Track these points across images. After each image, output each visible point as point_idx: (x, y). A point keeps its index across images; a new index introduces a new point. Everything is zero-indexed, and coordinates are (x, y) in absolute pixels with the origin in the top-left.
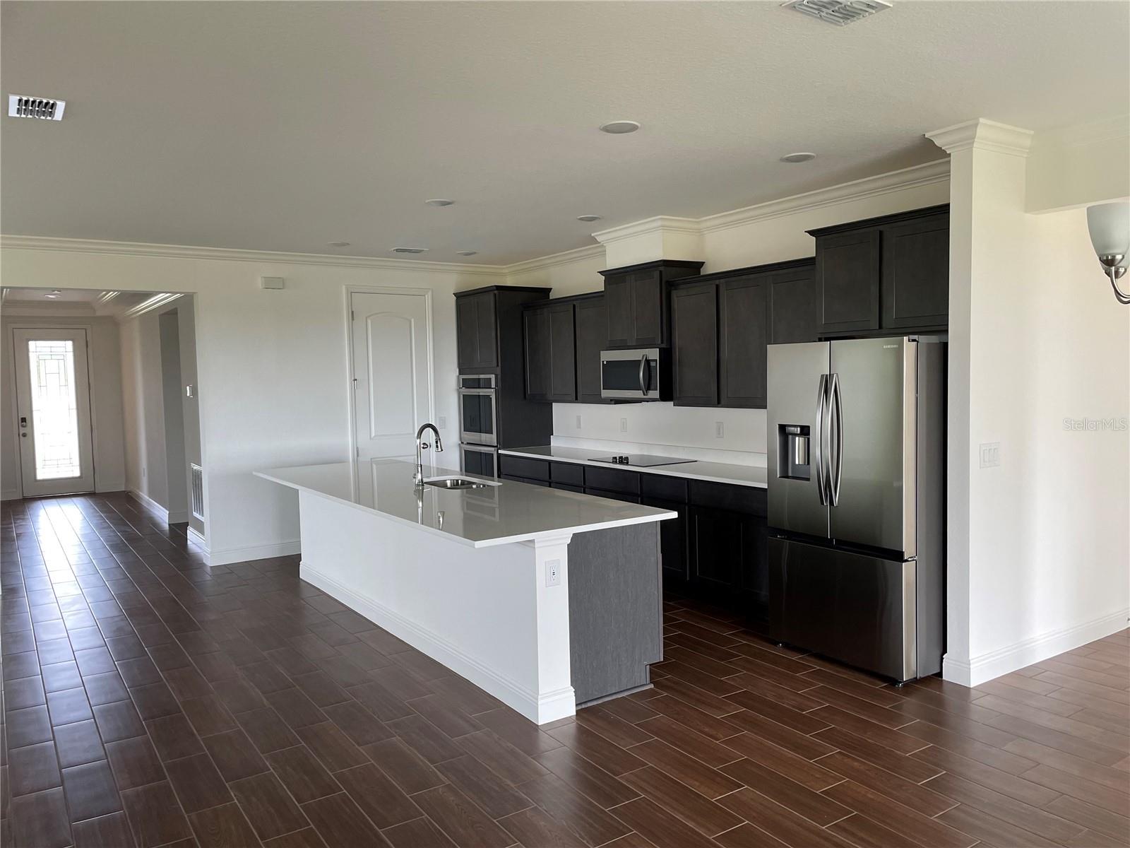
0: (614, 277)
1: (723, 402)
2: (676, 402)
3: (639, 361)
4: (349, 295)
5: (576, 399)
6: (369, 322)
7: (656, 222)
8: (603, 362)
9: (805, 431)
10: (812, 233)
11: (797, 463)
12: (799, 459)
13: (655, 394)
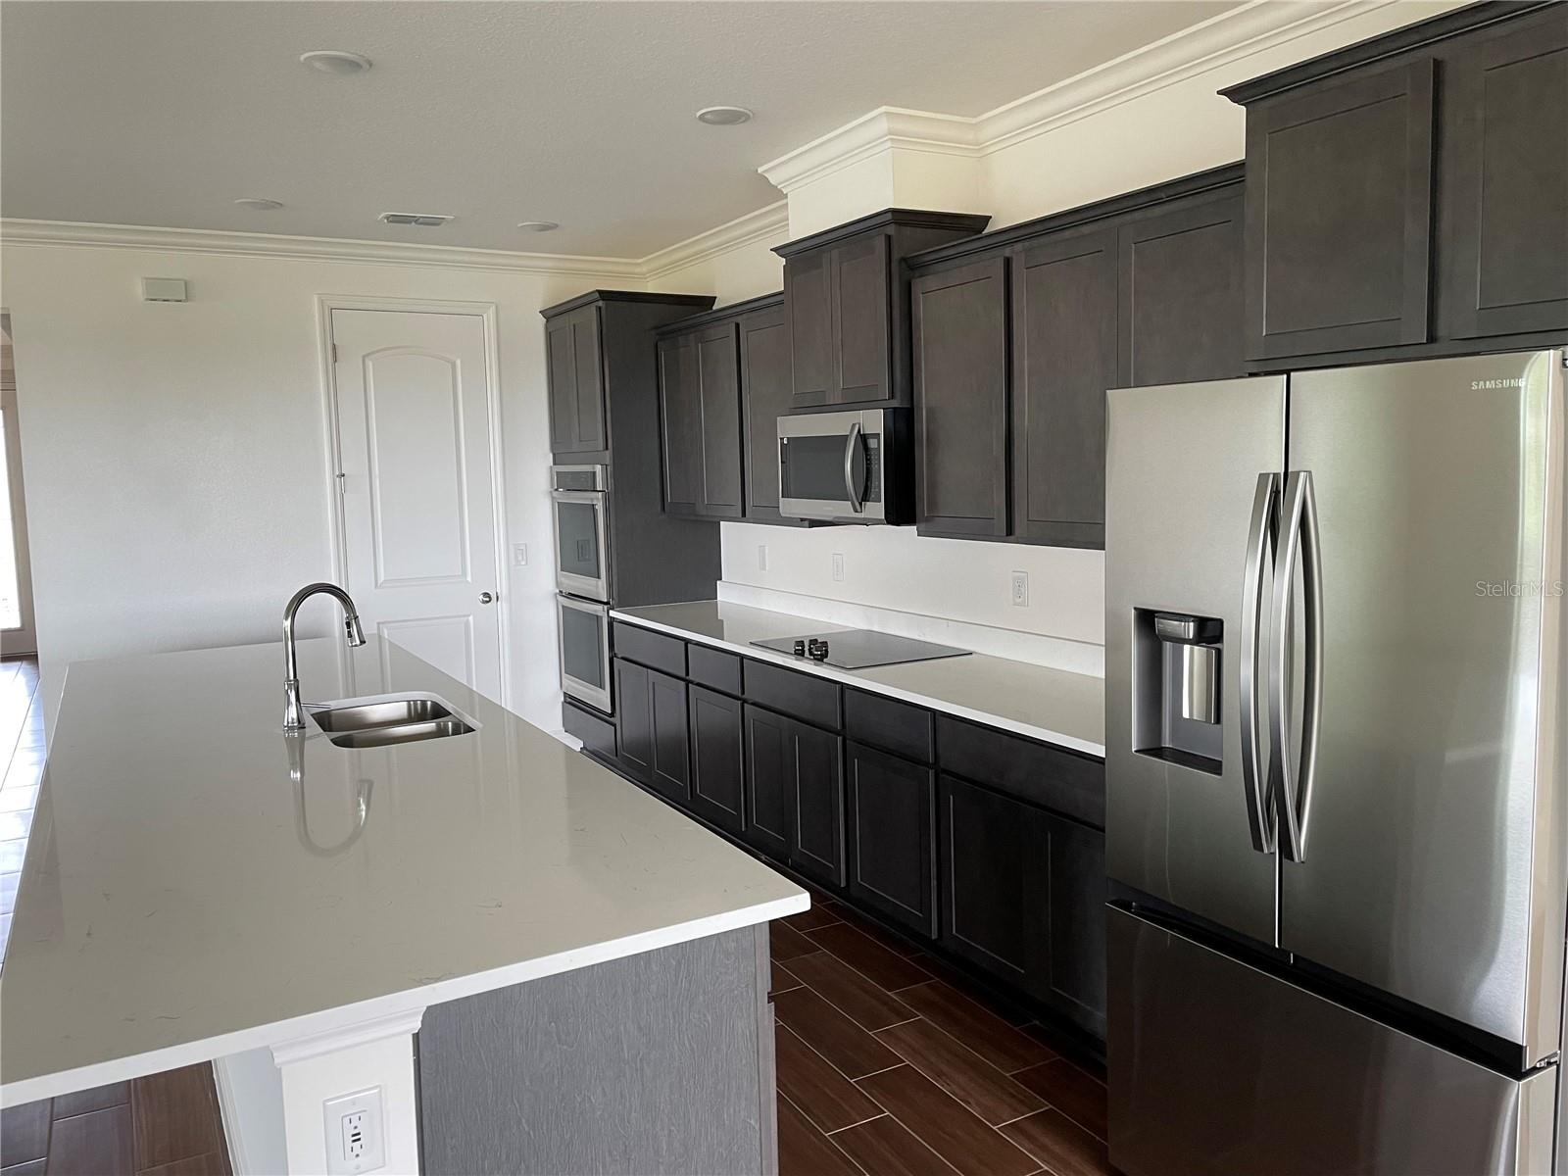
0: (802, 256)
1: (1018, 530)
2: (923, 526)
3: (845, 438)
4: (327, 312)
5: (744, 515)
6: (370, 364)
7: (876, 122)
8: (782, 439)
9: (1209, 632)
10: (1234, 93)
11: (1186, 714)
12: (1190, 703)
13: (877, 509)
